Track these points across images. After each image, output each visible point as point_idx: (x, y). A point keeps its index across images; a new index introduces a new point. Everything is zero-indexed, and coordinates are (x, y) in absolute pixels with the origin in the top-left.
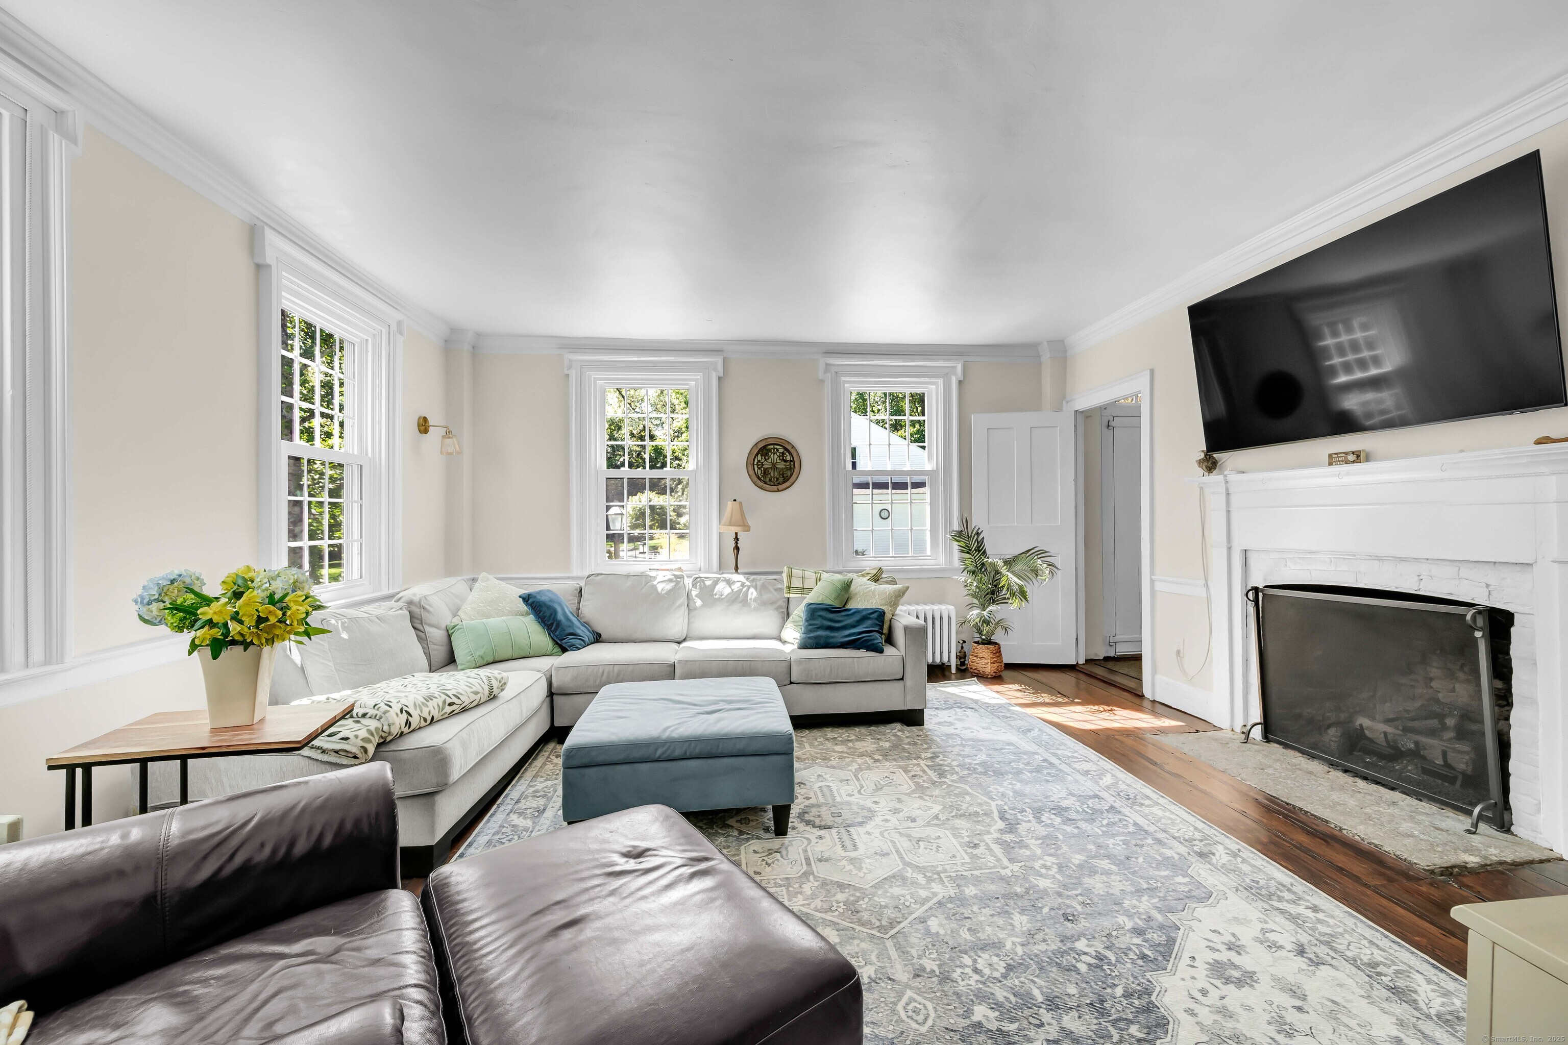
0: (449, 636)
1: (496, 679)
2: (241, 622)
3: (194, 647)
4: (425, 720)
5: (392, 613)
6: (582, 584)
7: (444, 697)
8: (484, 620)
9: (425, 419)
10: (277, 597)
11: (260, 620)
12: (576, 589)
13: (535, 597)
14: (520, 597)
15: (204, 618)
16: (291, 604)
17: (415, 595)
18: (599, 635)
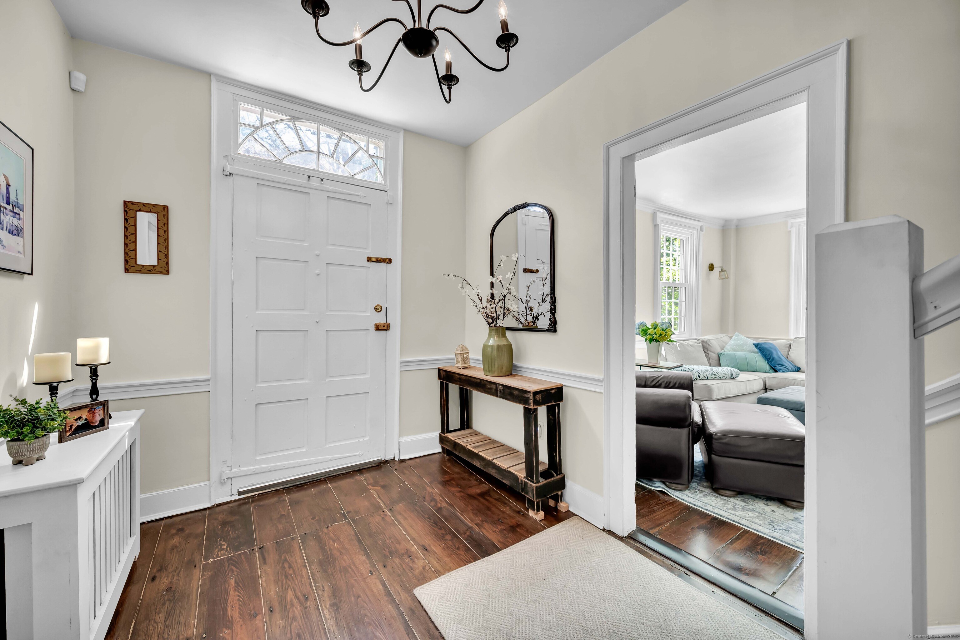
0: (719, 357)
1: (735, 372)
2: (656, 335)
3: (646, 340)
4: (705, 377)
5: (696, 344)
6: (792, 342)
7: (712, 372)
8: (735, 352)
9: (712, 265)
10: (664, 329)
11: (661, 335)
12: (787, 344)
13: (761, 345)
14: (753, 344)
15: (649, 333)
16: (668, 332)
17: (705, 339)
18: (800, 369)
